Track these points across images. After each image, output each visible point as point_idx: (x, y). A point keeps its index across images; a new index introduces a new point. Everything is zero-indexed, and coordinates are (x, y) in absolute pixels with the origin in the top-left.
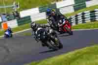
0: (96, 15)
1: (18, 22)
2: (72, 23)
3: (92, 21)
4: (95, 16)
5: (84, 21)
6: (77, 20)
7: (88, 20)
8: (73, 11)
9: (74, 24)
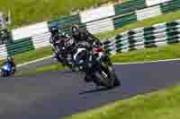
0: (155, 35)
1: (8, 50)
2: (110, 50)
3: (147, 47)
4: (154, 38)
5: (132, 47)
6: (119, 46)
7: (140, 45)
8: (113, 29)
9: (113, 53)
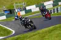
8: (52, 7)
